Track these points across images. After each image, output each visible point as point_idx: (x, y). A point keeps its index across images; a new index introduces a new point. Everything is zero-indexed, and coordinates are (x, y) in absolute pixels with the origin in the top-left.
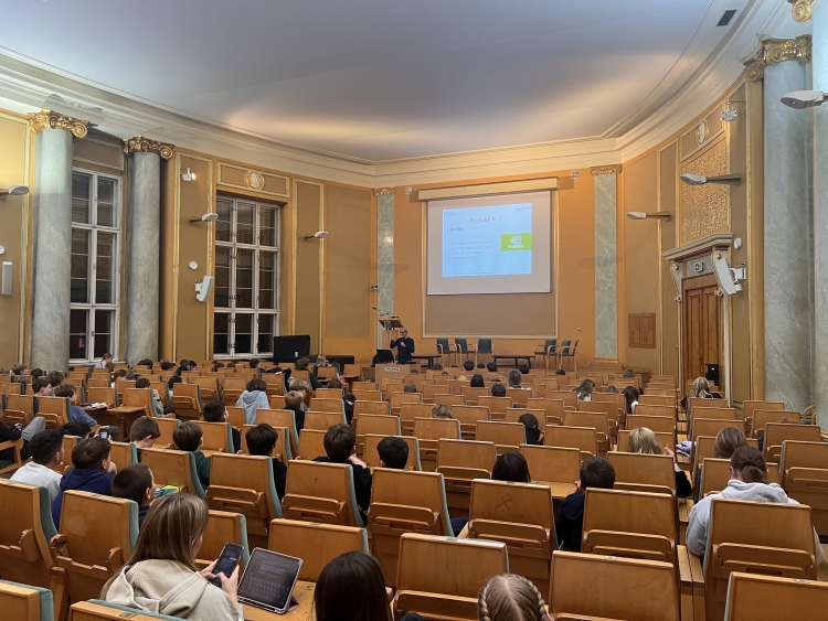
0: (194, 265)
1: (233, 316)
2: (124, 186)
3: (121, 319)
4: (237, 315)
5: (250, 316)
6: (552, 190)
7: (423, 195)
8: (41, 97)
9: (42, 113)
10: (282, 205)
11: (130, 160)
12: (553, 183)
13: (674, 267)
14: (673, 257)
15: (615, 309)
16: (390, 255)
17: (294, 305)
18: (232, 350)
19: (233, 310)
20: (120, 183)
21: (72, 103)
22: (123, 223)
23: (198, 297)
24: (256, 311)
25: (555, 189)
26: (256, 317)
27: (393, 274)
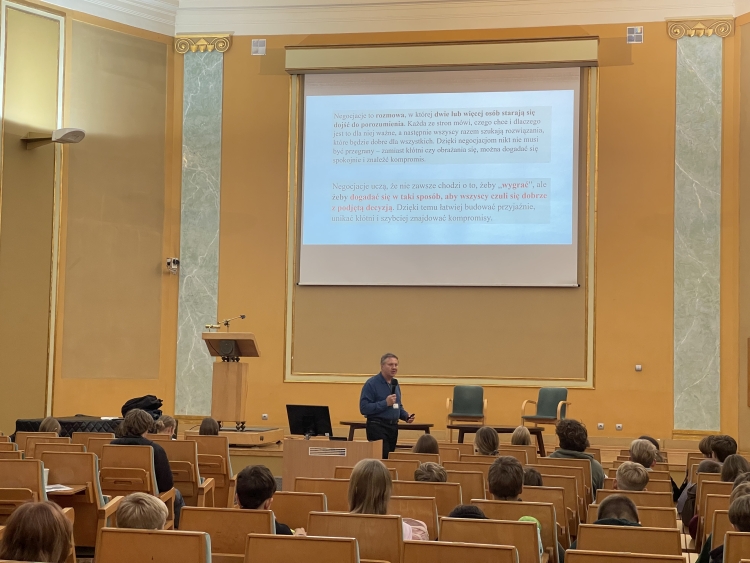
6: (585, 66)
7: (295, 59)
12: (588, 50)
15: (716, 326)
16: (214, 191)
25: (593, 63)
27: (217, 235)
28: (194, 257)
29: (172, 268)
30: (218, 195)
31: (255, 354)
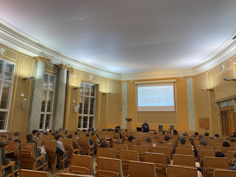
0: (74, 101)
1: (83, 117)
2: (56, 78)
3: (53, 117)
4: (84, 117)
5: (87, 117)
6: (174, 82)
7: (136, 83)
8: (39, 52)
9: (39, 57)
11: (58, 71)
12: (175, 80)
13: (216, 104)
14: (216, 101)
15: (194, 117)
16: (126, 100)
18: (82, 127)
19: (83, 115)
20: (55, 77)
21: (47, 54)
22: (55, 88)
23: (75, 111)
24: (89, 115)
25: (175, 82)
26: (89, 117)
27: (127, 105)
28: (124, 108)
29: (121, 110)
31: (132, 121)
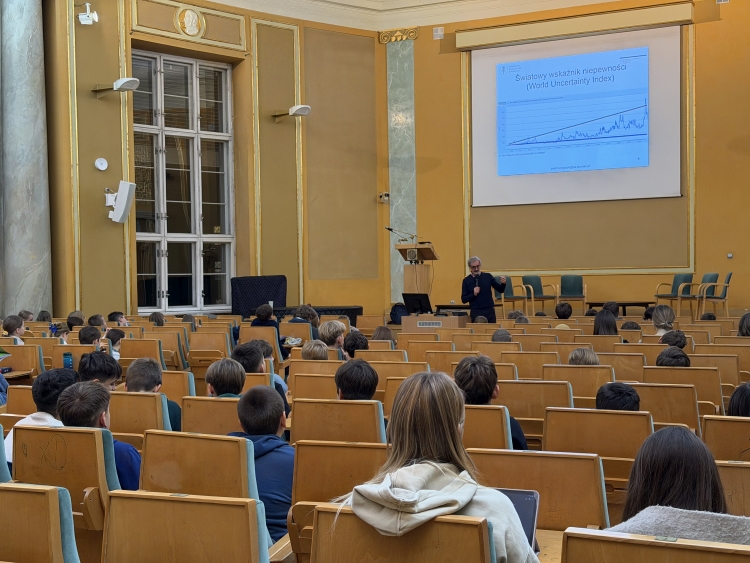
0: (102, 164)
1: (164, 247)
4: (170, 244)
6: (683, 24)
7: (462, 40)
10: (234, 63)
16: (411, 142)
17: (258, 228)
18: (165, 301)
19: (163, 237)
23: (111, 215)
24: (198, 238)
25: (688, 22)
26: (199, 248)
27: (414, 174)
28: (399, 191)
29: (382, 199)
30: (414, 145)
